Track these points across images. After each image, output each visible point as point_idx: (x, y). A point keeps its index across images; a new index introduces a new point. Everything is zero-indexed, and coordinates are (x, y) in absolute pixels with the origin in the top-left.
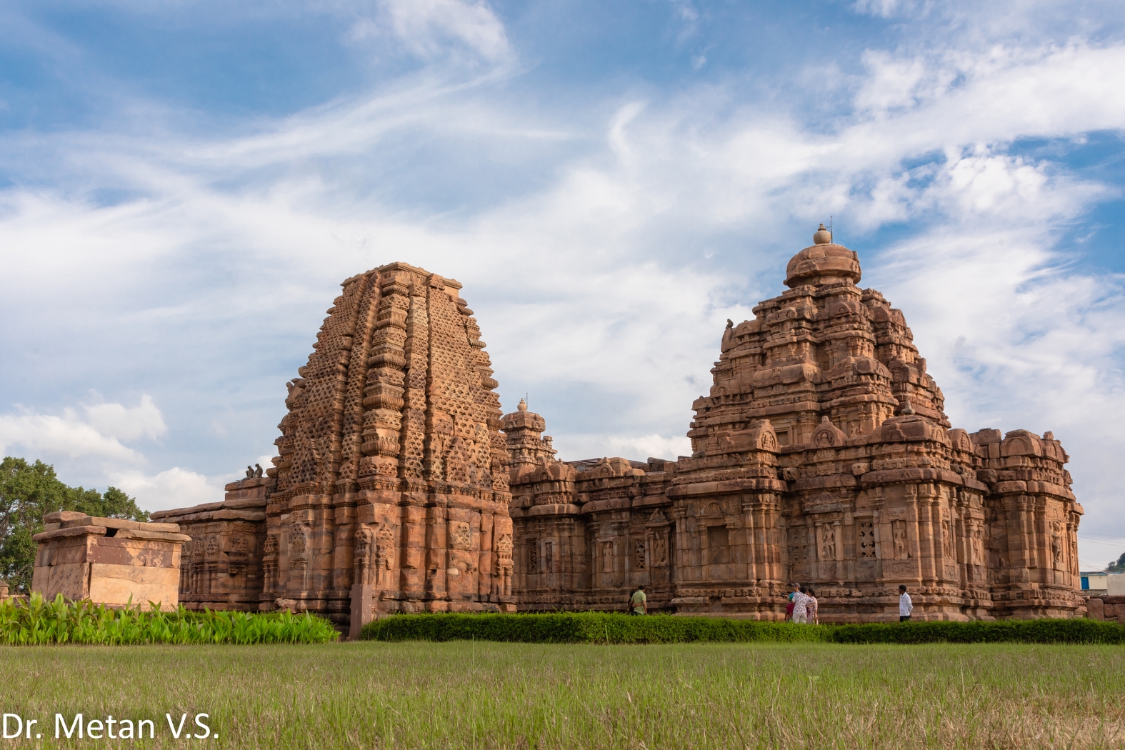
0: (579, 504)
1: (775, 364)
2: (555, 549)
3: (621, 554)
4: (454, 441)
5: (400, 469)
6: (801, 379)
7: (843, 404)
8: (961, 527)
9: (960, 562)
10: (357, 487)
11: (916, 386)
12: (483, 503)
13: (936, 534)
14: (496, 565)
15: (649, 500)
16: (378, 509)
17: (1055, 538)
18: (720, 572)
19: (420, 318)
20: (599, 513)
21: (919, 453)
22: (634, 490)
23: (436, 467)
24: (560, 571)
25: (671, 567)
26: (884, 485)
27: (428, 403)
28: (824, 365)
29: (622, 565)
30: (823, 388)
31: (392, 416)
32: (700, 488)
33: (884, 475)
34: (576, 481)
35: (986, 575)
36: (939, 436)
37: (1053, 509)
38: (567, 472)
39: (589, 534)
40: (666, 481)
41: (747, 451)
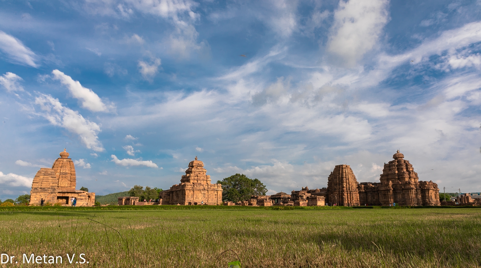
0: (365, 190)
1: (392, 171)
2: (362, 196)
3: (371, 197)
4: (352, 186)
5: (347, 189)
6: (395, 174)
7: (401, 177)
8: (416, 194)
9: (417, 198)
10: (342, 192)
11: (412, 174)
12: (356, 193)
13: (413, 195)
14: (357, 199)
15: (375, 190)
16: (345, 194)
17: (431, 195)
18: (385, 200)
19: (347, 172)
20: (368, 192)
21: (410, 186)
22: (373, 189)
23: (350, 189)
24: (363, 199)
25: (379, 199)
26: (406, 190)
27: (349, 182)
28: (399, 171)
29: (372, 198)
30: (399, 175)
31: (345, 184)
32: (382, 189)
33: (405, 188)
34: (364, 187)
35: (421, 200)
36: (413, 183)
37: (431, 191)
38: (363, 186)
39: (367, 194)
40: (377, 188)
41: (388, 185)
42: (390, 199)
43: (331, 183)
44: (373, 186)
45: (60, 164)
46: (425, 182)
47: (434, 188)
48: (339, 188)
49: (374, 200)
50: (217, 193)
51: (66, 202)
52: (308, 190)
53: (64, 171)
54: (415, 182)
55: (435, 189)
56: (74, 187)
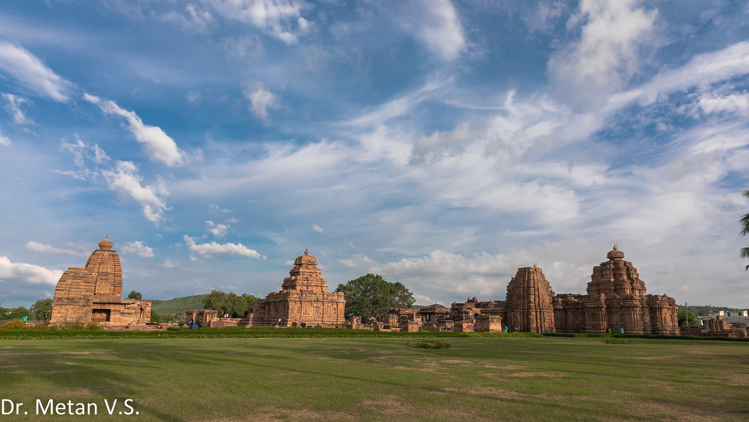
0: (563, 306)
1: (605, 278)
2: (559, 316)
3: (573, 317)
4: (544, 300)
5: (535, 306)
6: (610, 282)
7: (619, 288)
8: (643, 315)
9: (643, 321)
10: (527, 309)
11: (636, 283)
12: (549, 311)
13: (637, 317)
14: (551, 321)
15: (579, 307)
16: (532, 313)
18: (594, 322)
19: (536, 278)
20: (568, 309)
21: (633, 302)
22: (575, 304)
23: (541, 305)
24: (560, 321)
25: (584, 320)
26: (626, 307)
27: (539, 294)
28: (615, 279)
29: (574, 319)
30: (615, 284)
31: (533, 297)
32: (590, 306)
33: (626, 305)
34: (563, 301)
35: (649, 324)
36: (637, 298)
37: (664, 311)
38: (560, 300)
39: (566, 313)
40: (582, 304)
41: (598, 299)
42: (602, 321)
43: (512, 295)
44: (576, 300)
45: (99, 260)
46: (656, 296)
47: (670, 305)
48: (524, 304)
49: (577, 322)
50: (337, 306)
51: (106, 318)
52: (477, 302)
53: (104, 271)
54: (640, 296)
55: (672, 307)
56: (119, 295)
